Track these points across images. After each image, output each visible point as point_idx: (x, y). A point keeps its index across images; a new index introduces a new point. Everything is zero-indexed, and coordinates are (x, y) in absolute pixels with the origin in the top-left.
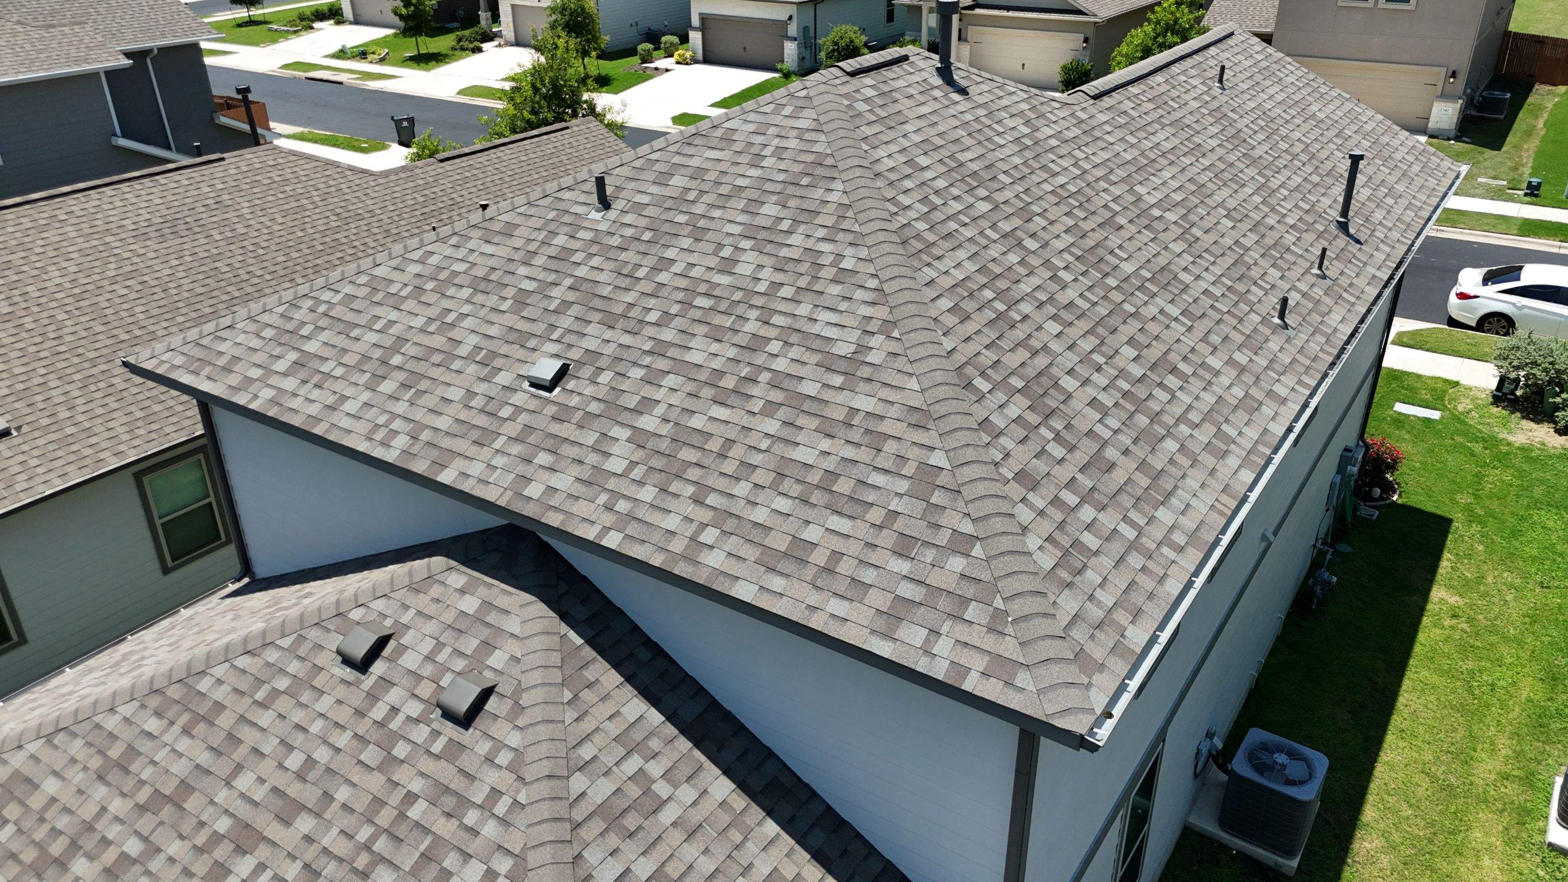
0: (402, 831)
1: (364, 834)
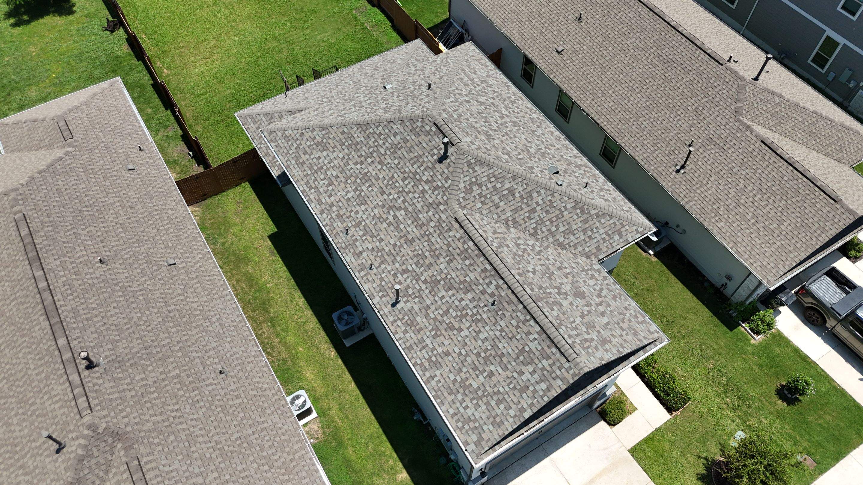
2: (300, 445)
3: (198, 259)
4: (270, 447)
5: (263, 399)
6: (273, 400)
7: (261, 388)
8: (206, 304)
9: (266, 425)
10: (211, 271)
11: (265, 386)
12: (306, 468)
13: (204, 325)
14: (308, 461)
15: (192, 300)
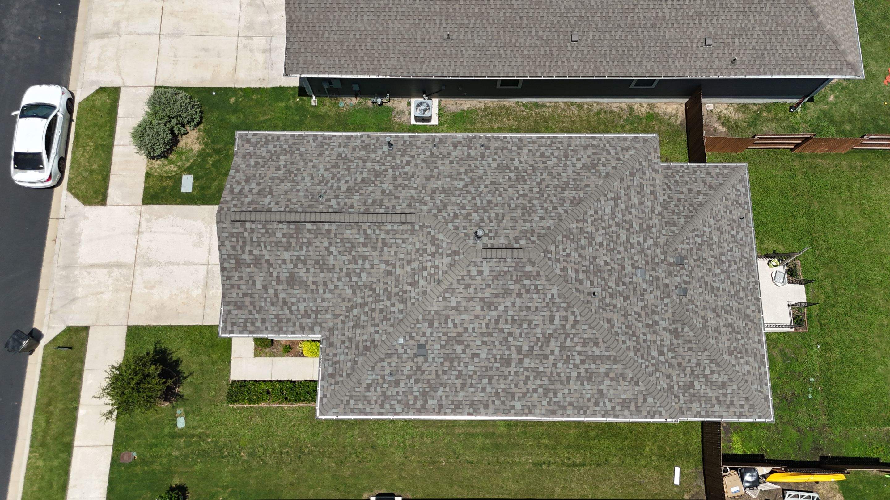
2: (366, 70)
3: (572, 63)
4: (372, 46)
5: (414, 60)
6: (410, 67)
7: (424, 62)
8: (520, 51)
9: (391, 51)
10: (555, 70)
11: (424, 67)
12: (346, 66)
13: (499, 41)
14: (351, 70)
15: (528, 40)
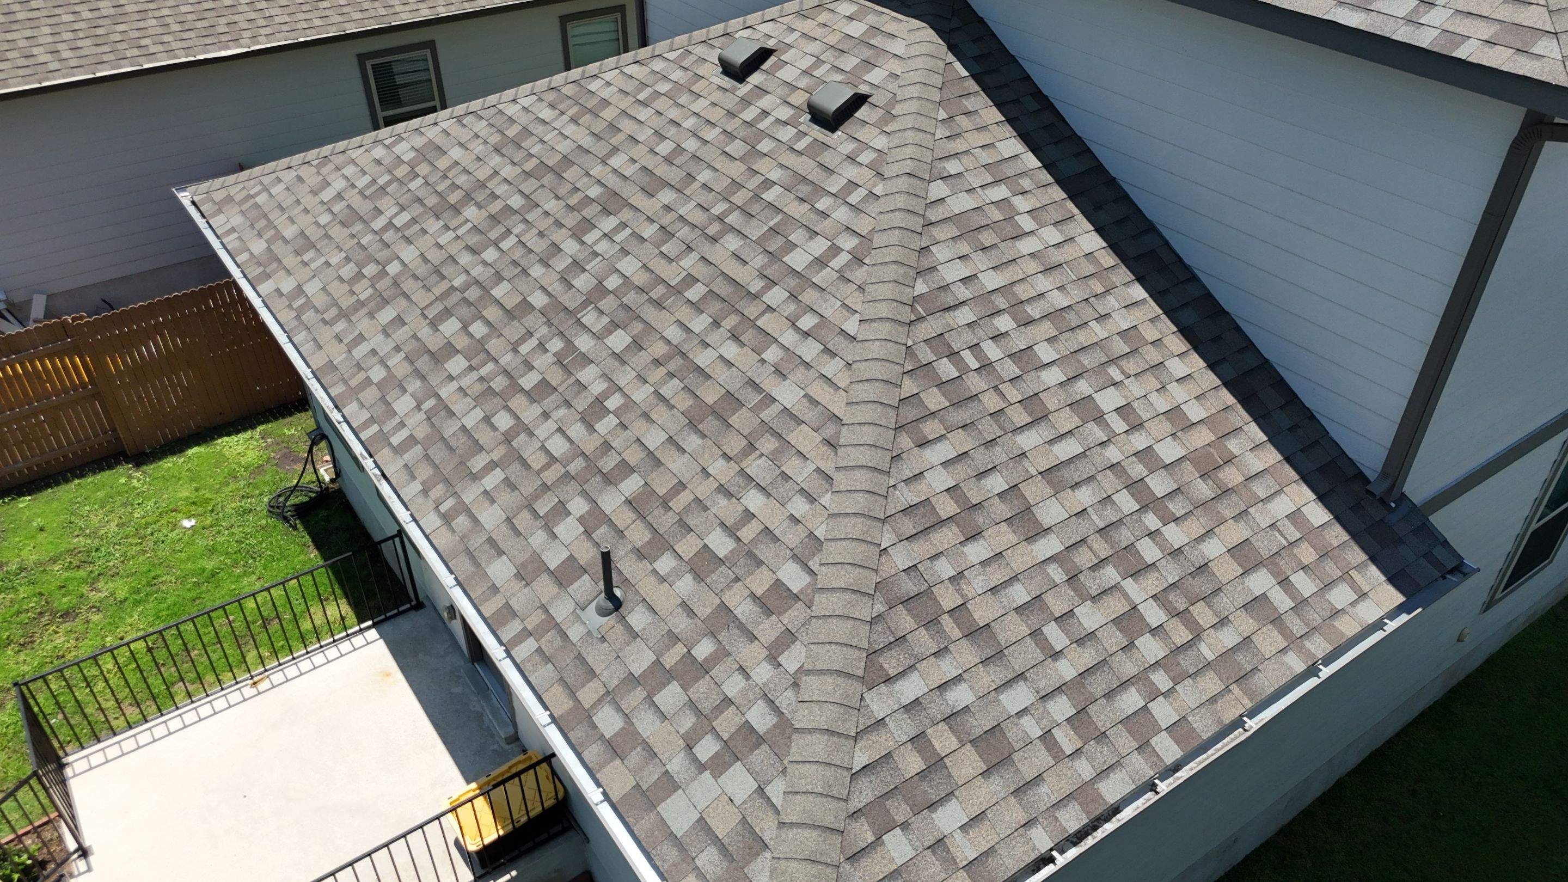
0: (755, 209)
1: (718, 209)
